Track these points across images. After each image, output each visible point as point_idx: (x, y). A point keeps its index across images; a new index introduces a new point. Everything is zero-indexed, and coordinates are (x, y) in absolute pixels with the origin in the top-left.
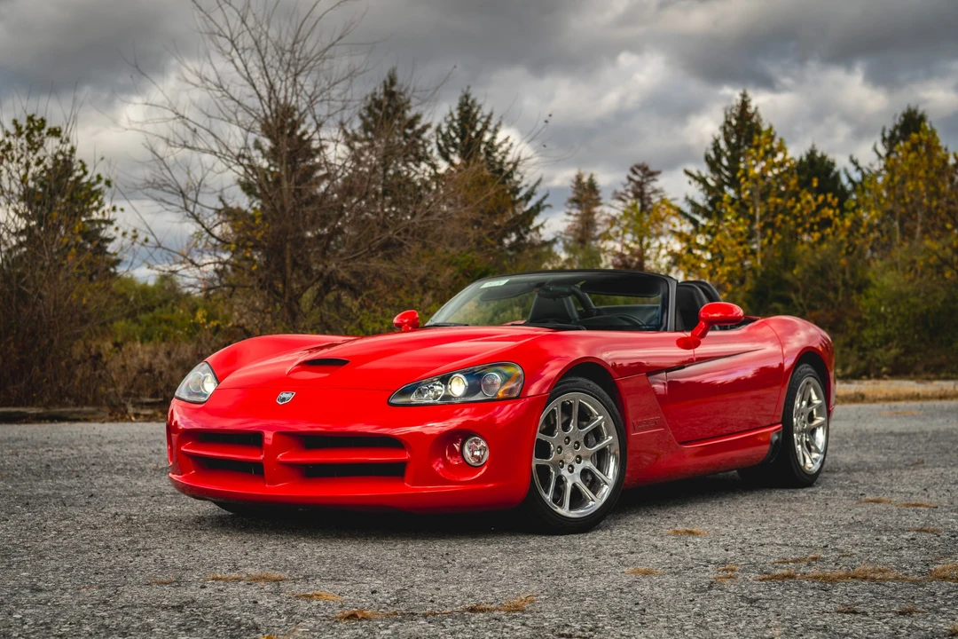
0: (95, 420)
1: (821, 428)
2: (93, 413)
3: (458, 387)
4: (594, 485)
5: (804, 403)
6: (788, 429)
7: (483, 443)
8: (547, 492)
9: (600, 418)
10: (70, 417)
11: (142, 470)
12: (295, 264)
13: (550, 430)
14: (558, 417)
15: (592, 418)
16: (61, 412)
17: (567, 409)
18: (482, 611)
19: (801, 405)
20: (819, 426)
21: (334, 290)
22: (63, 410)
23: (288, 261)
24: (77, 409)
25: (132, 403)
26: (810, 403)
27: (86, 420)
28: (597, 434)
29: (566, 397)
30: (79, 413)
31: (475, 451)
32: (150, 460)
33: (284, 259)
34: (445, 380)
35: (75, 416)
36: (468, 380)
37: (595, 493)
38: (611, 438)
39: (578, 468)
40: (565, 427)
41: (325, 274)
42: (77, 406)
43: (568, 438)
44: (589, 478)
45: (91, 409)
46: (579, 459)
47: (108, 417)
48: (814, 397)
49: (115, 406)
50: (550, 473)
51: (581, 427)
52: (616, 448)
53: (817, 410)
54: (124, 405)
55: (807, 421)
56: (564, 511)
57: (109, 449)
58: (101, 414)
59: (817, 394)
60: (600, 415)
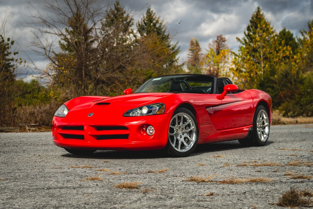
0: (14, 132)
1: (267, 127)
2: (14, 129)
3: (145, 111)
4: (188, 142)
5: (261, 118)
6: (255, 127)
7: (153, 128)
8: (173, 144)
9: (190, 121)
10: (5, 131)
11: (38, 145)
12: (86, 74)
13: (174, 124)
14: (177, 120)
15: (187, 121)
16: (2, 129)
17: (179, 118)
18: (152, 172)
19: (260, 119)
20: (266, 126)
21: (101, 84)
22: (3, 128)
23: (83, 73)
24: (8, 128)
25: (28, 125)
26: (263, 118)
27: (11, 132)
28: (189, 126)
29: (179, 114)
30: (8, 129)
31: (151, 131)
32: (39, 142)
33: (82, 73)
34: (141, 109)
35: (7, 130)
36: (148, 108)
37: (189, 145)
38: (193, 127)
39: (183, 137)
40: (179, 124)
41: (97, 79)
42: (8, 127)
43: (180, 127)
44: (187, 140)
45: (13, 128)
46: (183, 133)
47: (19, 130)
48: (264, 116)
49: (21, 127)
50: (174, 138)
51: (184, 123)
52: (195, 130)
53: (266, 121)
54: (25, 126)
55: (262, 124)
56: (179, 150)
57: (24, 139)
58: (16, 130)
59: (265, 115)
60: (190, 120)
